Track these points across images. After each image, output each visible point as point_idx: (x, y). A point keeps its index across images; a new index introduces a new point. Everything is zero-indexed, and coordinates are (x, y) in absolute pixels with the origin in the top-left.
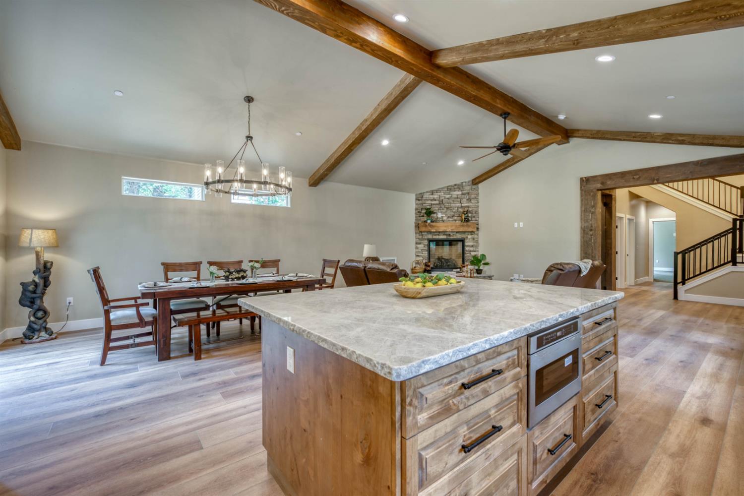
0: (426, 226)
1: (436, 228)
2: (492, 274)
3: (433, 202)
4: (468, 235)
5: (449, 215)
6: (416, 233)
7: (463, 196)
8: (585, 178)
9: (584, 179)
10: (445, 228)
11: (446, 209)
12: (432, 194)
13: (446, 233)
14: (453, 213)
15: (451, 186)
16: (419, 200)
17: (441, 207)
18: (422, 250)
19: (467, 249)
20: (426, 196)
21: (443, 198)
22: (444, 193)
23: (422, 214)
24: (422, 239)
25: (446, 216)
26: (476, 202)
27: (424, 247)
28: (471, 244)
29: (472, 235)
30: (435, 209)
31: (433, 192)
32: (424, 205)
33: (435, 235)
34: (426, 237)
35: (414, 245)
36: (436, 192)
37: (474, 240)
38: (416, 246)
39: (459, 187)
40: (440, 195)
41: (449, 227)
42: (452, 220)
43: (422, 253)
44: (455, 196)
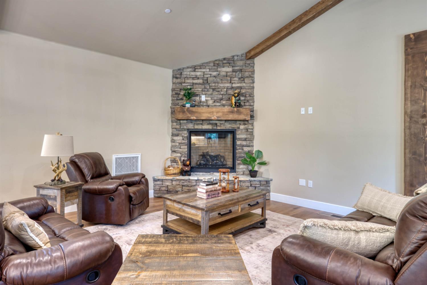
0: (184, 112)
1: (196, 115)
2: (271, 178)
3: (196, 81)
4: (240, 124)
5: (215, 98)
6: (172, 122)
7: (234, 73)
8: (414, 34)
9: (412, 36)
10: (209, 115)
11: (212, 90)
12: (194, 71)
13: (211, 122)
14: (221, 96)
15: (219, 60)
16: (177, 78)
17: (205, 88)
18: (179, 143)
19: (238, 143)
20: (186, 73)
21: (209, 76)
22: (209, 69)
23: (180, 97)
24: (181, 130)
25: (212, 99)
26: (251, 81)
27: (183, 140)
28: (244, 136)
29: (245, 124)
30: (198, 89)
31: (196, 68)
32: (183, 84)
33: (197, 125)
34: (185, 127)
35: (169, 138)
36: (199, 67)
37: (248, 131)
38: (172, 139)
39: (229, 61)
40: (204, 72)
41: (215, 114)
42: (220, 104)
43: (181, 148)
44: (224, 74)
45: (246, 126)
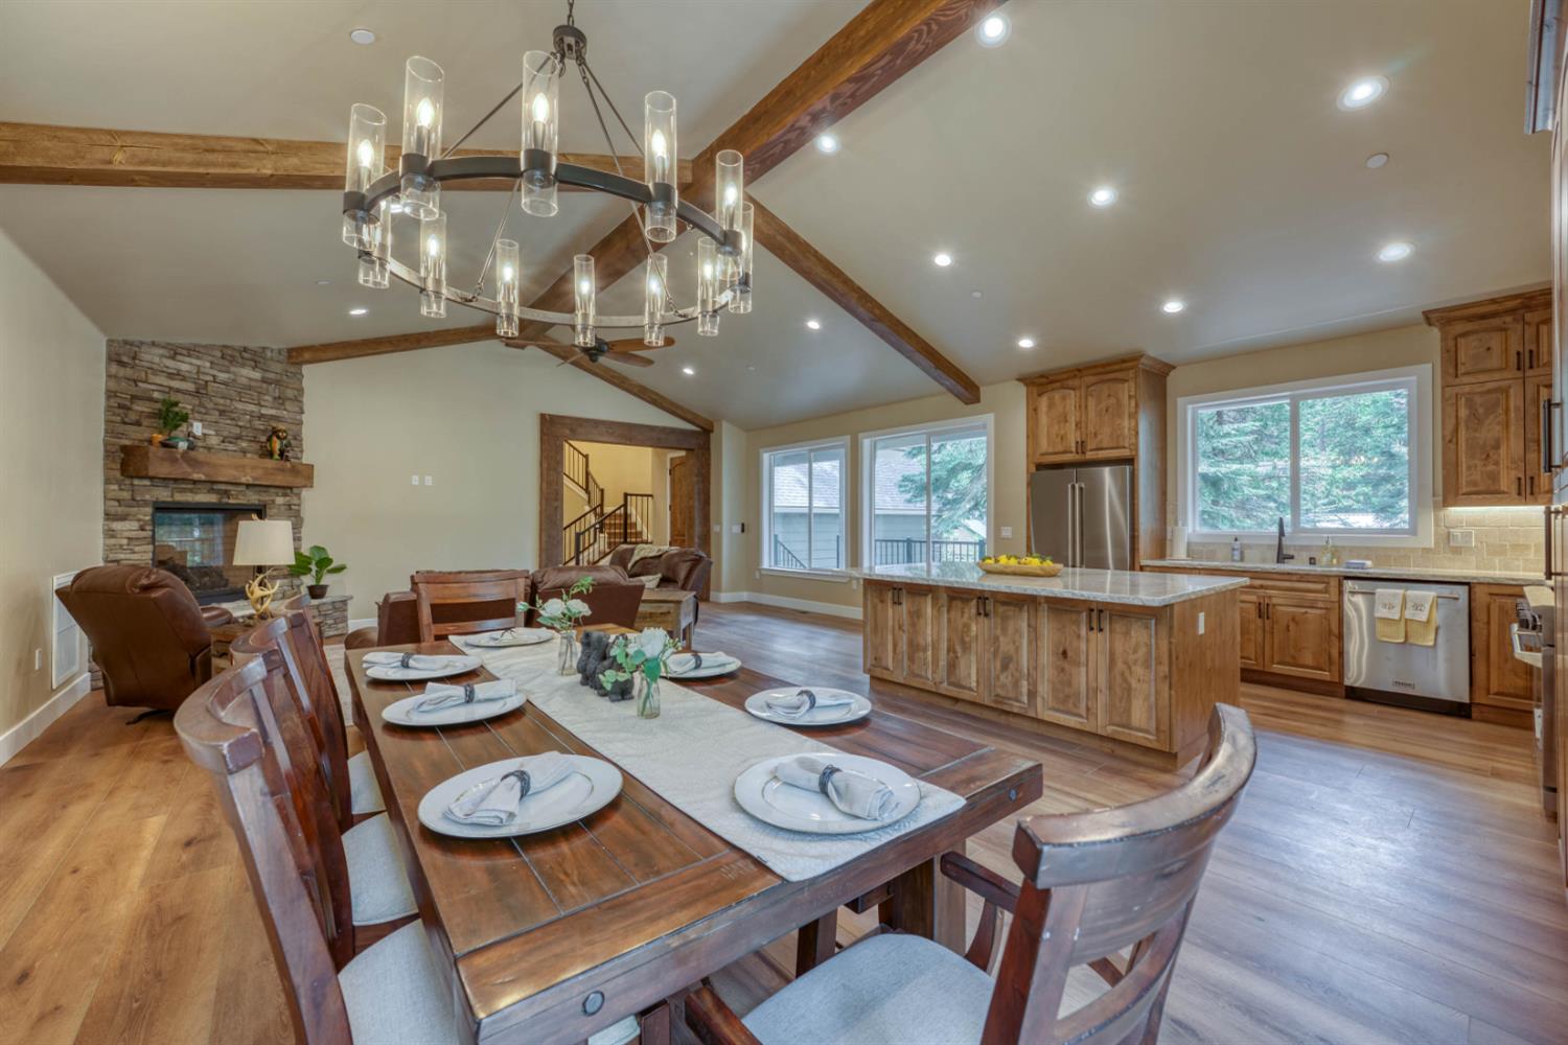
1: (206, 469)
3: (176, 384)
4: (277, 495)
5: (226, 434)
6: (107, 481)
7: (265, 385)
11: (217, 413)
12: (173, 358)
13: (215, 487)
14: (238, 431)
15: (233, 348)
16: (121, 363)
17: (201, 405)
18: (129, 538)
20: (152, 356)
21: (210, 378)
22: (212, 363)
23: (133, 417)
24: (134, 502)
25: (217, 435)
26: (297, 409)
27: (143, 530)
29: (285, 495)
30: (186, 406)
31: (179, 351)
32: (140, 384)
33: (180, 492)
34: (147, 497)
35: (99, 524)
36: (185, 352)
37: (291, 509)
38: (106, 528)
39: (255, 358)
40: (199, 367)
41: (248, 470)
42: (235, 448)
43: (134, 553)
44: (244, 381)
45: (288, 498)
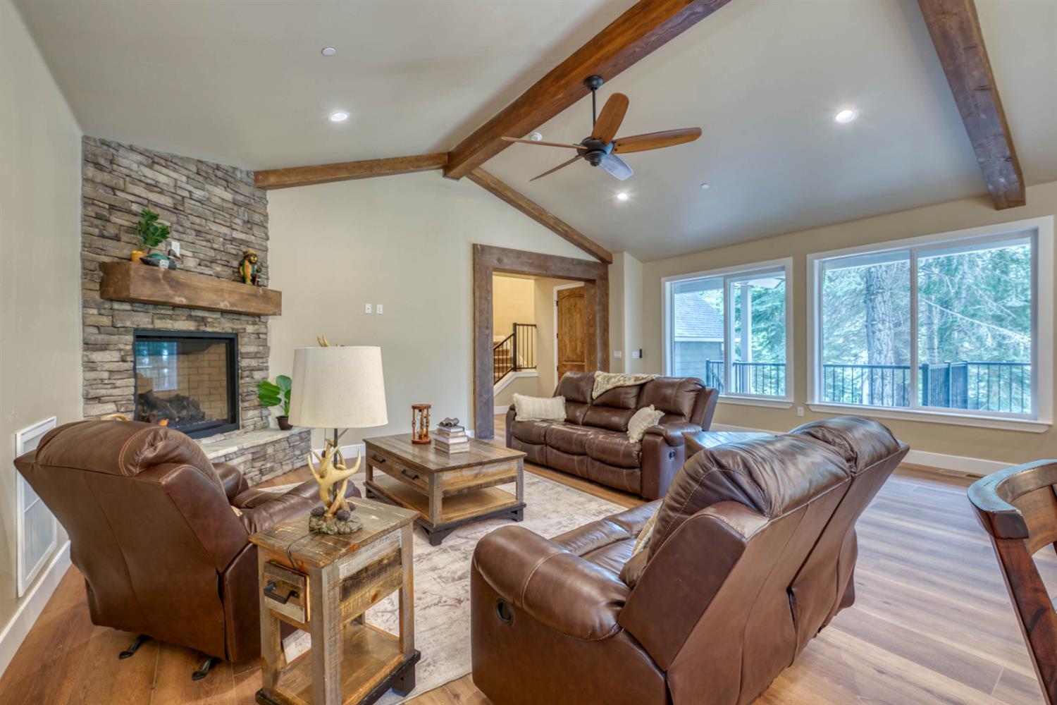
0: (155, 280)
1: (187, 292)
3: (154, 197)
4: (247, 323)
5: (202, 256)
6: (86, 305)
7: (235, 208)
8: (480, 245)
11: (194, 233)
12: (150, 167)
13: (194, 313)
14: (212, 253)
15: (207, 164)
16: (98, 166)
17: (179, 222)
18: (111, 372)
19: (244, 363)
20: (130, 162)
21: (186, 194)
22: (188, 177)
23: (112, 231)
24: (115, 329)
25: (194, 257)
26: (263, 235)
27: (124, 361)
28: (252, 349)
29: (254, 323)
31: (156, 159)
32: (118, 193)
33: (160, 319)
34: (128, 324)
35: (77, 355)
36: (163, 162)
37: (259, 338)
38: (86, 359)
39: (226, 177)
40: (176, 180)
41: (227, 296)
42: (211, 272)
43: (115, 388)
44: (217, 200)
45: (257, 327)
